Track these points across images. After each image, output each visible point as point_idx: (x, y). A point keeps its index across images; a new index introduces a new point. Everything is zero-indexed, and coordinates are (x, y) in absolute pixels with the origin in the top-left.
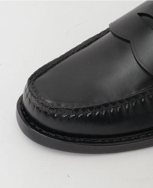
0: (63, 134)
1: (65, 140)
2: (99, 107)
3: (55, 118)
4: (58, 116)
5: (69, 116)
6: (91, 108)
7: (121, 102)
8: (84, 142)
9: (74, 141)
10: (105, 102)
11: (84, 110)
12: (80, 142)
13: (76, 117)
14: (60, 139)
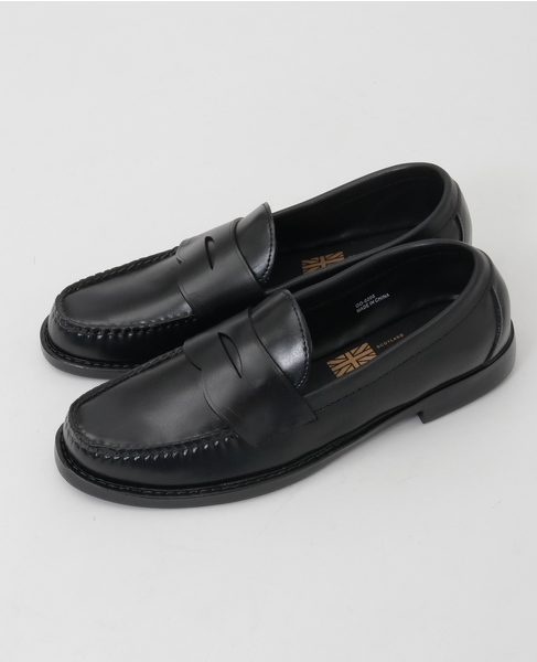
0: (97, 475)
1: (106, 486)
2: (149, 450)
3: (94, 457)
4: (99, 456)
5: (121, 458)
6: (140, 451)
7: (178, 446)
8: (130, 491)
9: (117, 489)
10: (159, 443)
11: (131, 452)
12: (125, 490)
13: (131, 459)
14: (100, 484)
